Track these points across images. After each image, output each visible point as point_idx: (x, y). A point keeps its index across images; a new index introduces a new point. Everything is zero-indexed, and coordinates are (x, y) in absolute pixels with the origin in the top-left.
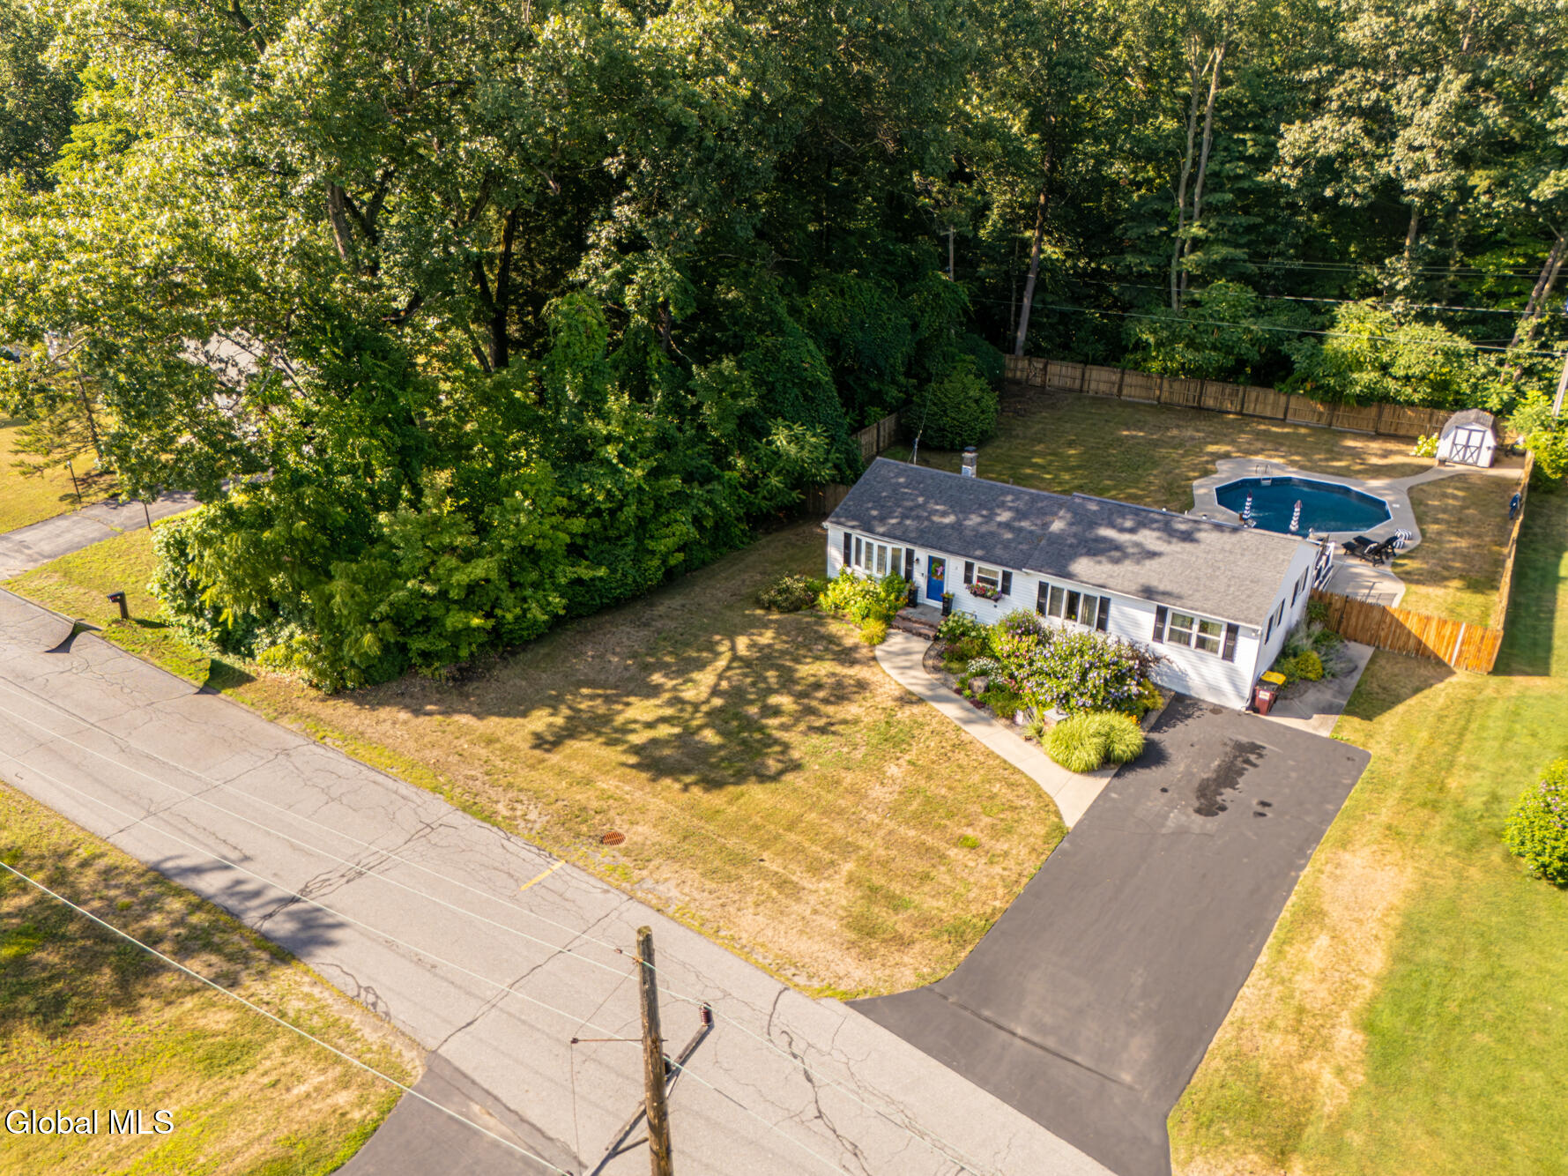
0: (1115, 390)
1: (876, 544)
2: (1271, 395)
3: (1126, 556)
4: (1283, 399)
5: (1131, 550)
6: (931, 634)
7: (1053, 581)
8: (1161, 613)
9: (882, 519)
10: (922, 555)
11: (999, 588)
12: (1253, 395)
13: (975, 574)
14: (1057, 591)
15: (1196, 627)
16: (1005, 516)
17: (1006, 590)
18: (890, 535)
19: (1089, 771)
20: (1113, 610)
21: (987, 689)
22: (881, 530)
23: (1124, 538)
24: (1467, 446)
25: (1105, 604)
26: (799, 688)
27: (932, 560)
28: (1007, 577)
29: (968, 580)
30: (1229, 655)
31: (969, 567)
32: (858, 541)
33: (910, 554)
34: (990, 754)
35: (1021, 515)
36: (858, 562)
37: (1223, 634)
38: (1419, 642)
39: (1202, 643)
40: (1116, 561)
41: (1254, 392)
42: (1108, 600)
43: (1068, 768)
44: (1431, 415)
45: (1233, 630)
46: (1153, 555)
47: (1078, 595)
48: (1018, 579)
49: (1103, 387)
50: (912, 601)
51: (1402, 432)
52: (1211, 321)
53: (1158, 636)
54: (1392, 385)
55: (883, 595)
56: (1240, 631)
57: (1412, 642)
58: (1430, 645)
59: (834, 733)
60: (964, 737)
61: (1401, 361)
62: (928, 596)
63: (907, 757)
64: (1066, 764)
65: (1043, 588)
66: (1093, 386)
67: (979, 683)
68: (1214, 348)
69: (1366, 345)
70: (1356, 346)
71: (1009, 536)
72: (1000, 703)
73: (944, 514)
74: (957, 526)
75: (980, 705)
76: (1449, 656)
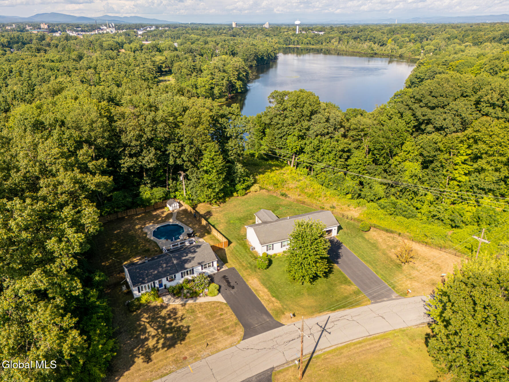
1: (147, 285)
5: (190, 259)
6: (168, 293)
7: (183, 271)
8: (202, 266)
9: (144, 279)
10: (156, 282)
13: (169, 278)
15: (207, 265)
16: (164, 265)
17: (175, 277)
18: (148, 282)
19: (218, 294)
20: (194, 270)
21: (190, 295)
22: (146, 282)
23: (187, 257)
26: (167, 317)
27: (159, 281)
28: (175, 275)
29: (167, 280)
30: (213, 266)
31: (167, 278)
32: (142, 287)
33: (154, 283)
34: (205, 303)
35: (167, 263)
39: (209, 267)
40: (190, 262)
45: (212, 262)
46: (194, 257)
47: (188, 271)
48: (177, 275)
50: (158, 290)
53: (202, 269)
55: (153, 293)
56: (214, 262)
59: (184, 318)
60: (198, 303)
62: (160, 288)
64: (215, 296)
65: (182, 273)
67: (188, 295)
71: (169, 268)
72: (195, 295)
73: (154, 272)
74: (159, 272)
75: (192, 298)
76: (223, 247)
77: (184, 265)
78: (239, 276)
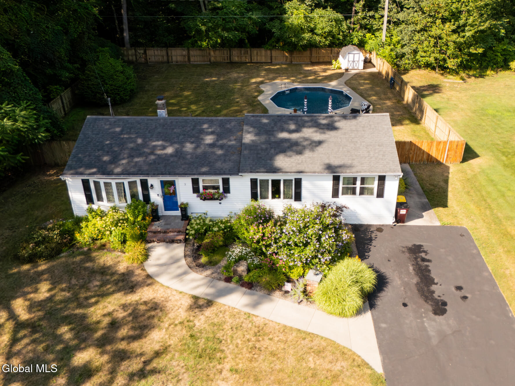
0: (186, 59)
1: (113, 183)
2: (263, 52)
3: (304, 147)
4: (269, 52)
5: (305, 143)
6: (181, 237)
7: (260, 177)
8: (337, 179)
9: (115, 160)
10: (155, 182)
11: (221, 190)
12: (255, 52)
13: (201, 185)
14: (264, 182)
15: (358, 183)
16: (209, 139)
17: (227, 190)
18: (126, 173)
19: (359, 312)
20: (305, 184)
21: (249, 270)
22: (118, 170)
23: (294, 136)
24: (354, 61)
25: (298, 183)
26: (99, 334)
27: (164, 184)
28: (226, 182)
29: (196, 190)
30: (380, 194)
31: (195, 182)
32: (97, 184)
33: (144, 184)
35: (219, 136)
36: (100, 198)
37: (376, 182)
38: (429, 155)
39: (363, 192)
40: (300, 153)
41: (255, 51)
42: (301, 179)
43: (345, 316)
44: (331, 51)
45: (382, 179)
46: (320, 143)
47: (278, 181)
48: (235, 182)
49: (179, 59)
50: (155, 216)
51: (321, 60)
52: (231, 16)
53: (335, 194)
54: (318, 38)
55: (132, 219)
56: (387, 178)
57: (425, 157)
58: (434, 155)
59: (154, 372)
60: (258, 321)
61: (319, 26)
62: (166, 209)
63: (227, 366)
64: (342, 314)
65: (254, 182)
66: (174, 59)
67: (242, 268)
68: (236, 29)
69: (303, 20)
70: (299, 21)
71: (220, 152)
72: (266, 278)
73: (164, 148)
74: (179, 154)
75: (250, 285)
76: (442, 158)
77: (272, 158)
78: (483, 267)
